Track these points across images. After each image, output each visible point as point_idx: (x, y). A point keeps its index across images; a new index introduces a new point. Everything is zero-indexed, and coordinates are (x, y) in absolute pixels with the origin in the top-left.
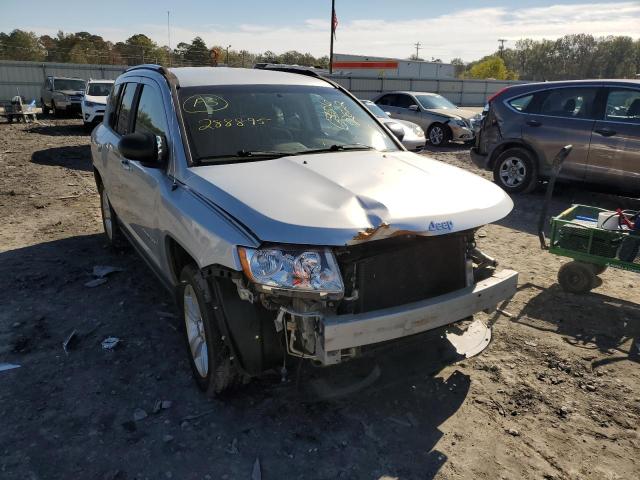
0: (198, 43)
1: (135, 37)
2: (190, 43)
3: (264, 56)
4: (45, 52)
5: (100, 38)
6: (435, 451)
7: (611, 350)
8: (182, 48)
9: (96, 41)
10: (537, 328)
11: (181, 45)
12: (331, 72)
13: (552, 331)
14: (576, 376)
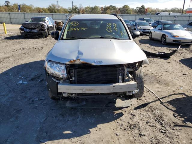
0: (143, 7)
1: (124, 6)
2: (140, 7)
3: (164, 10)
4: (101, 11)
5: (115, 7)
6: (89, 130)
7: (187, 123)
8: (137, 9)
9: (114, 8)
10: (167, 108)
11: (137, 7)
12: (182, 14)
13: (172, 110)
14: (163, 127)
